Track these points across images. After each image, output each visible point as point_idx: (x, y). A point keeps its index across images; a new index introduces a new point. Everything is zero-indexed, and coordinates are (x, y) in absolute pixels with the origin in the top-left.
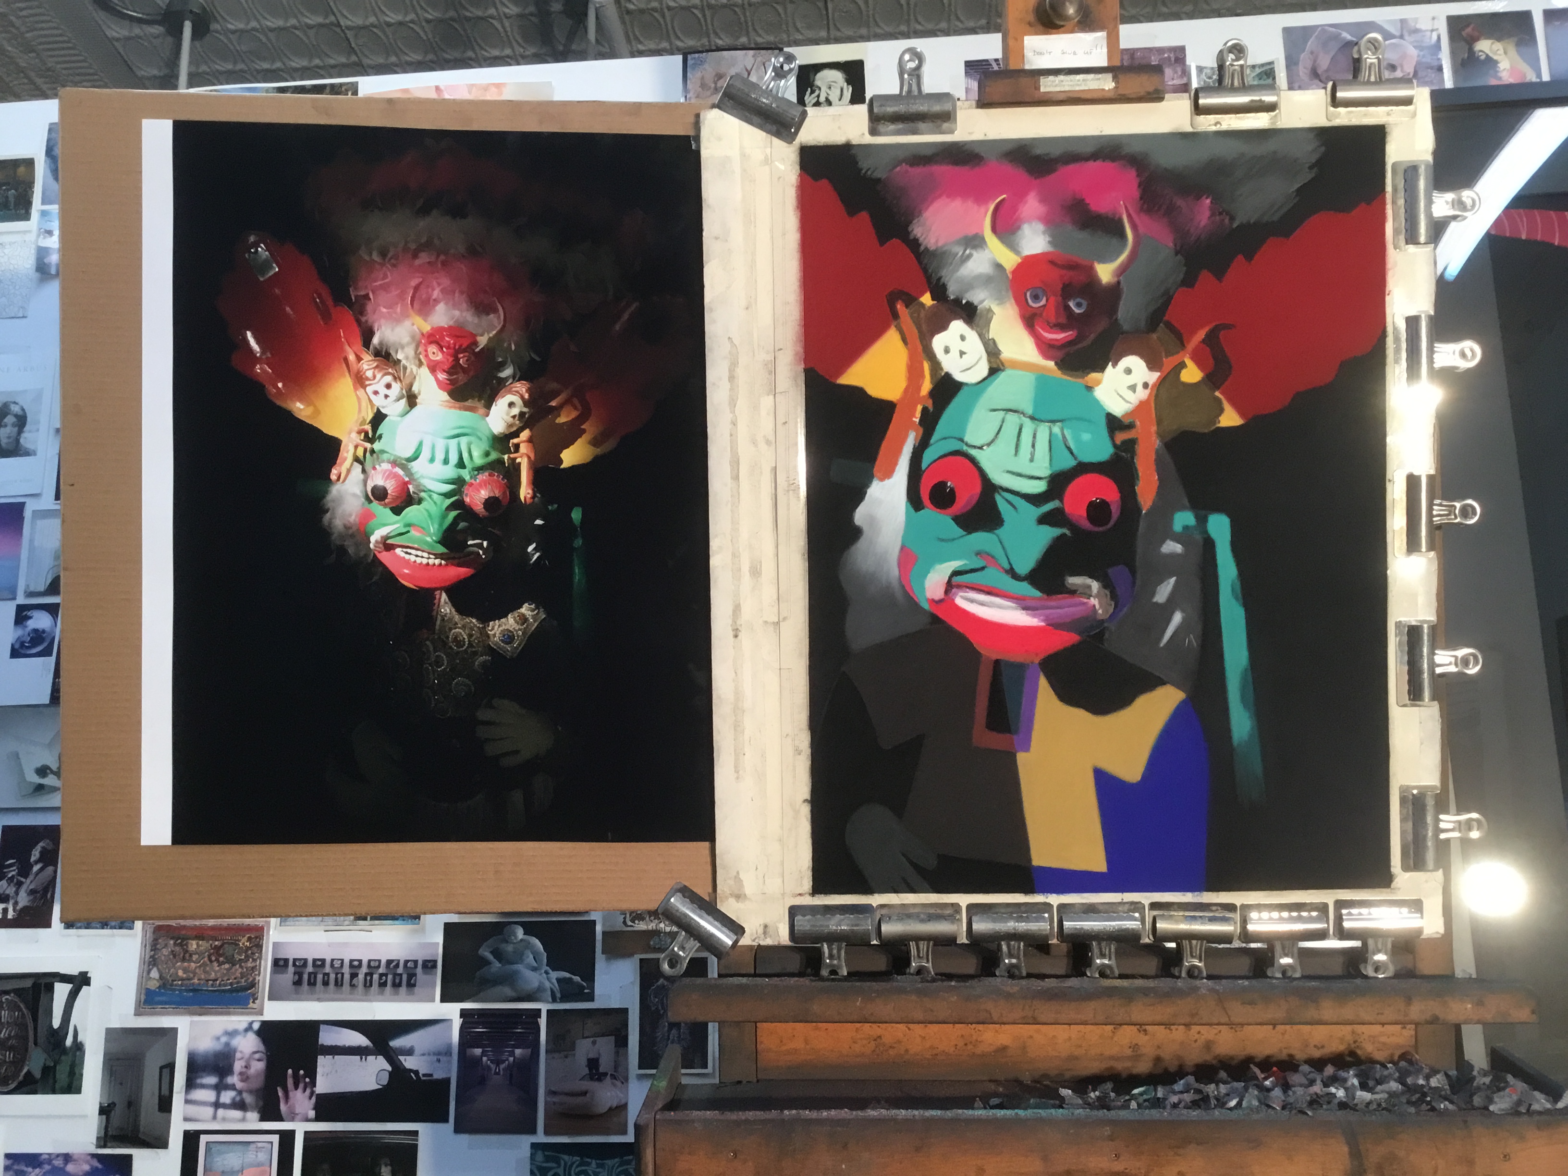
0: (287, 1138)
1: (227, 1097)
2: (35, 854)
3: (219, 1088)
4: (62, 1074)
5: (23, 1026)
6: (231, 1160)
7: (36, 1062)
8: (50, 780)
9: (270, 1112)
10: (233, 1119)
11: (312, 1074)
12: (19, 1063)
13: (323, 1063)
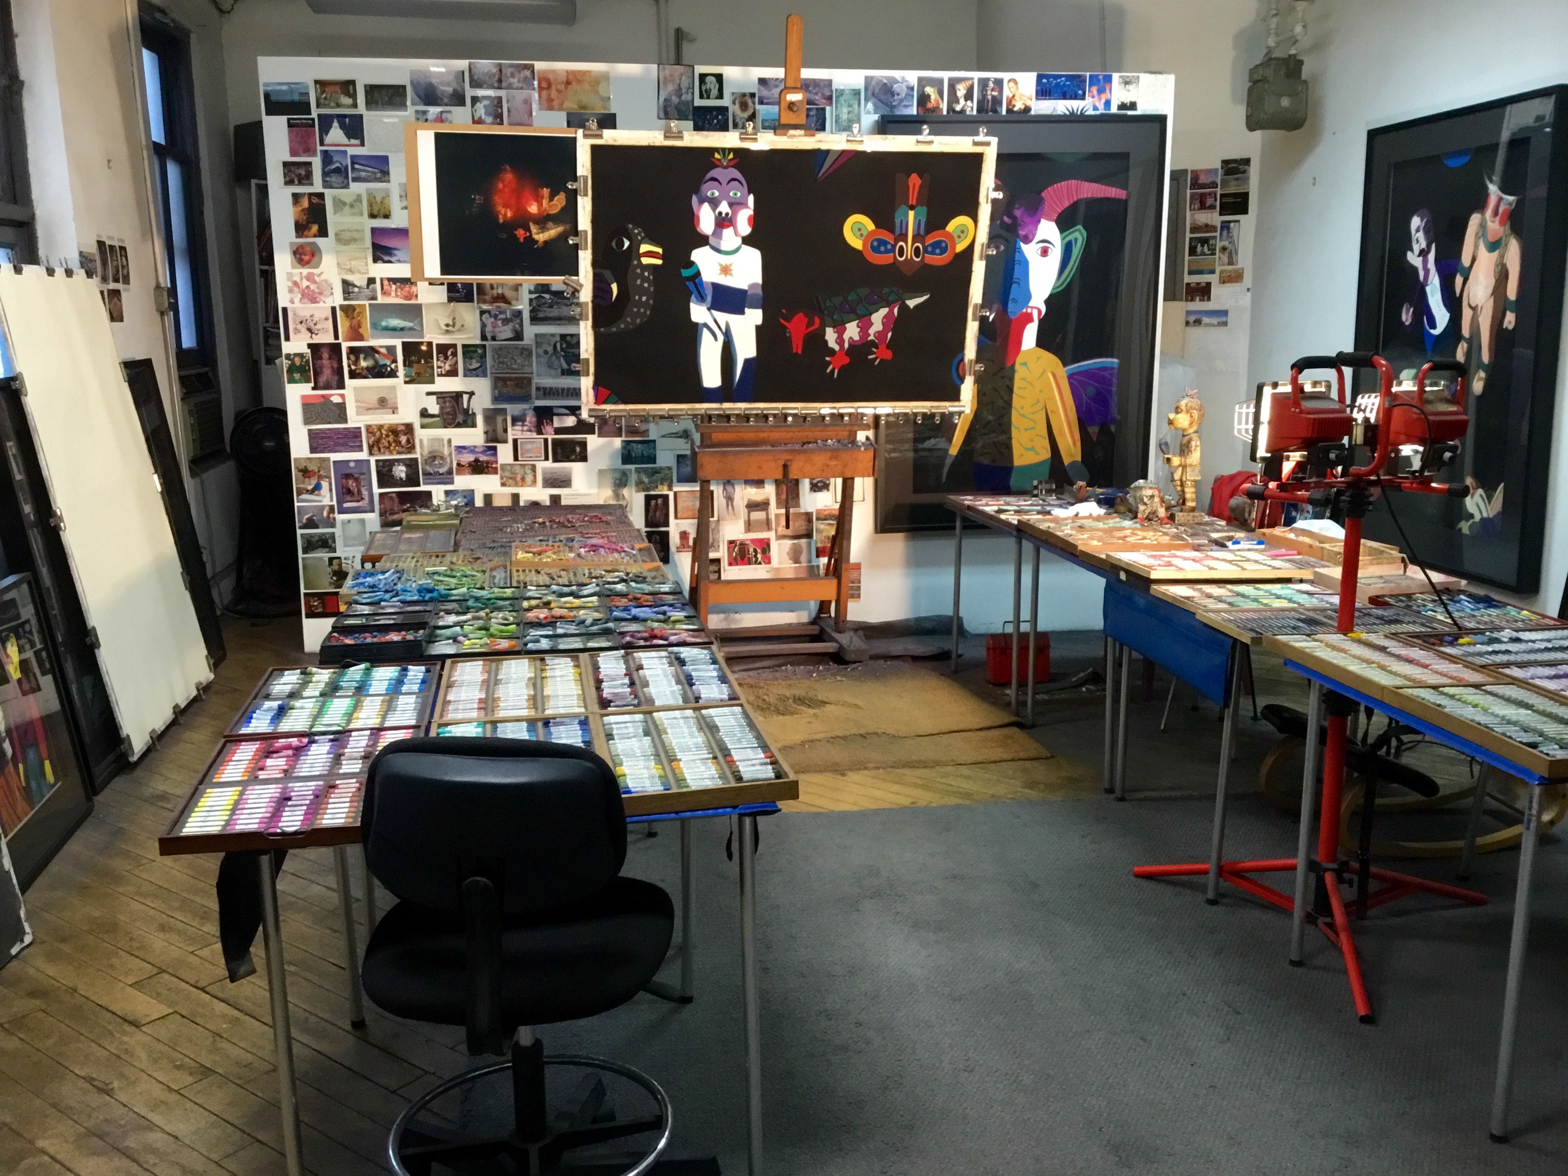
0: (546, 440)
1: (525, 428)
2: (449, 353)
3: (523, 426)
4: (469, 421)
5: (453, 407)
6: (529, 446)
7: (460, 418)
8: (450, 328)
9: (540, 432)
10: (528, 435)
11: (552, 421)
12: (455, 419)
13: (555, 418)
